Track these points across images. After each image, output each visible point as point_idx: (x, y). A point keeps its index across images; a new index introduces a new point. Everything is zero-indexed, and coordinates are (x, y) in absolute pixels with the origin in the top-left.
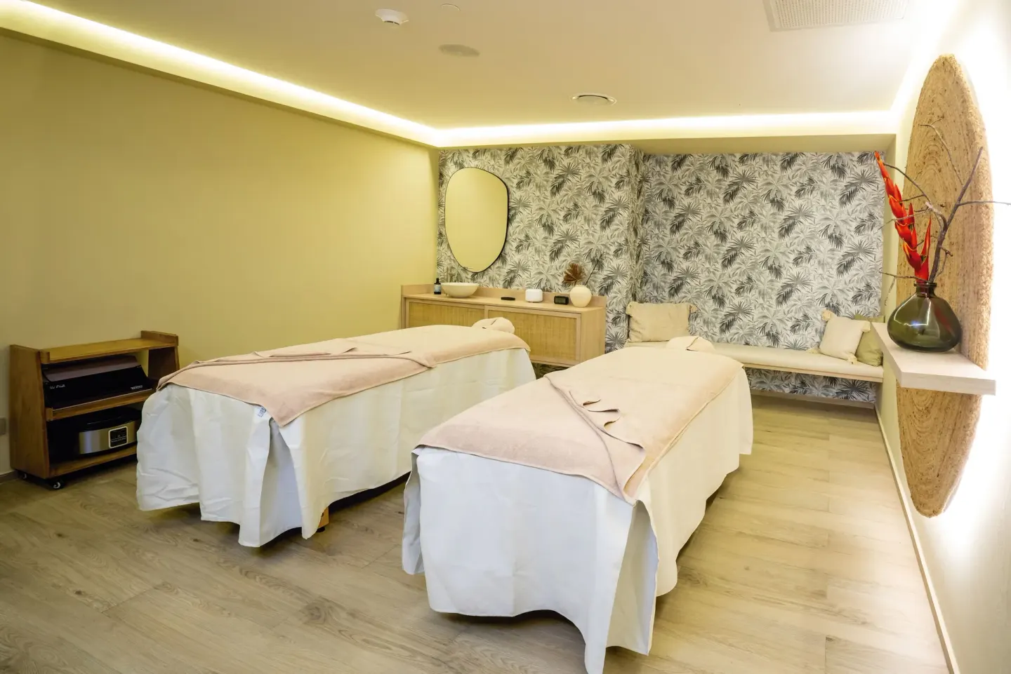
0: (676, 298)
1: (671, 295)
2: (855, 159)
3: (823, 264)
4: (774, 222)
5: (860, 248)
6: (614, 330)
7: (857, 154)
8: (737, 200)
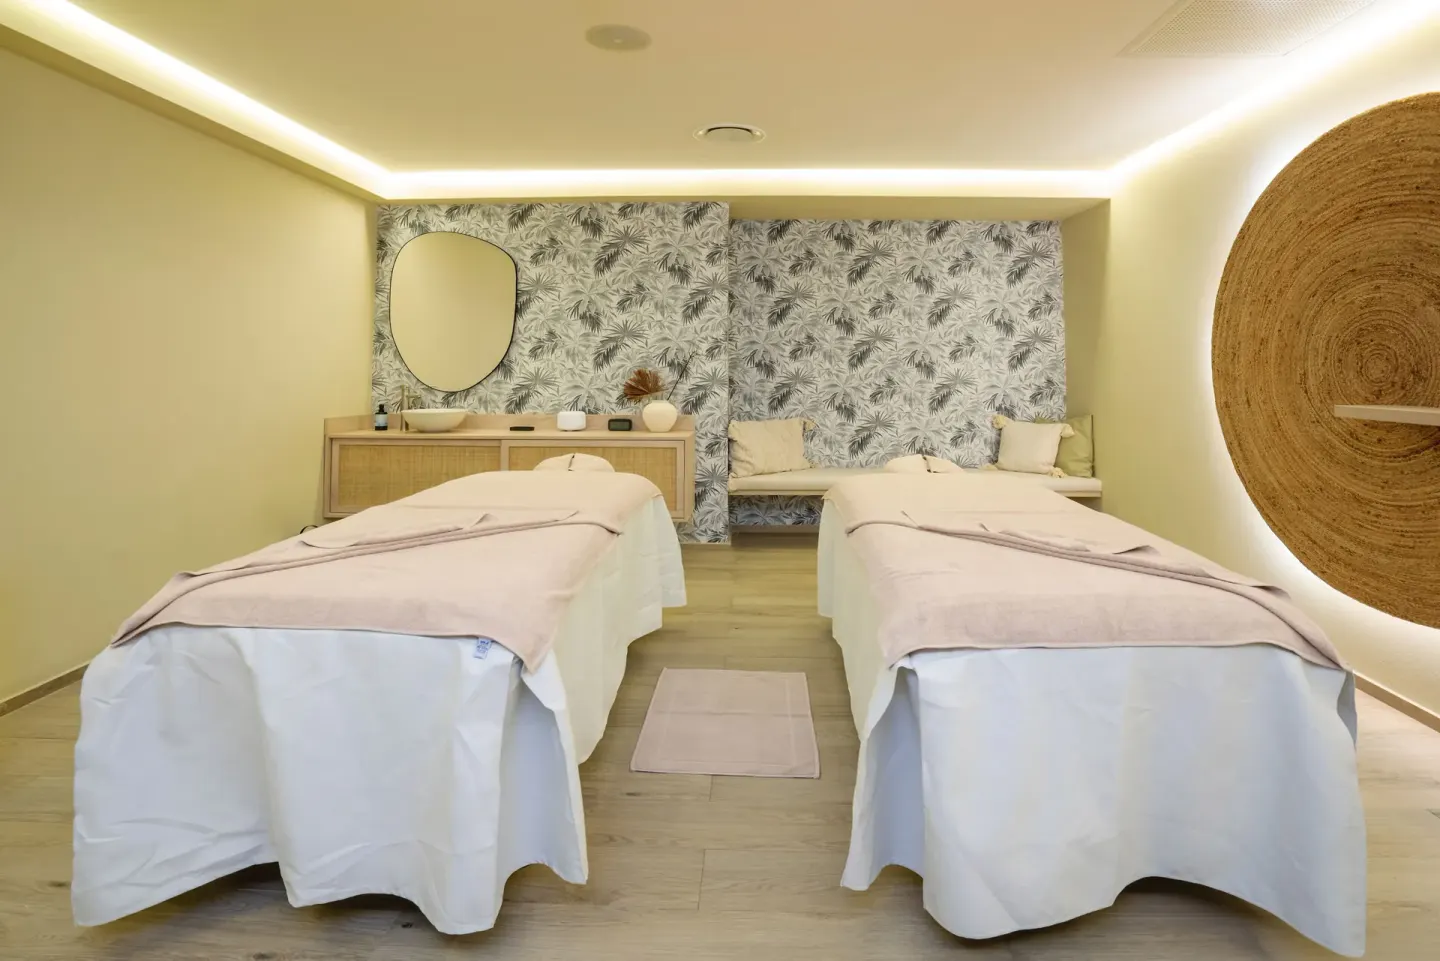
0: (780, 412)
1: (772, 408)
2: (1024, 229)
3: (990, 357)
4: (921, 307)
5: (1036, 336)
6: (709, 462)
7: (1026, 224)
8: (867, 279)
